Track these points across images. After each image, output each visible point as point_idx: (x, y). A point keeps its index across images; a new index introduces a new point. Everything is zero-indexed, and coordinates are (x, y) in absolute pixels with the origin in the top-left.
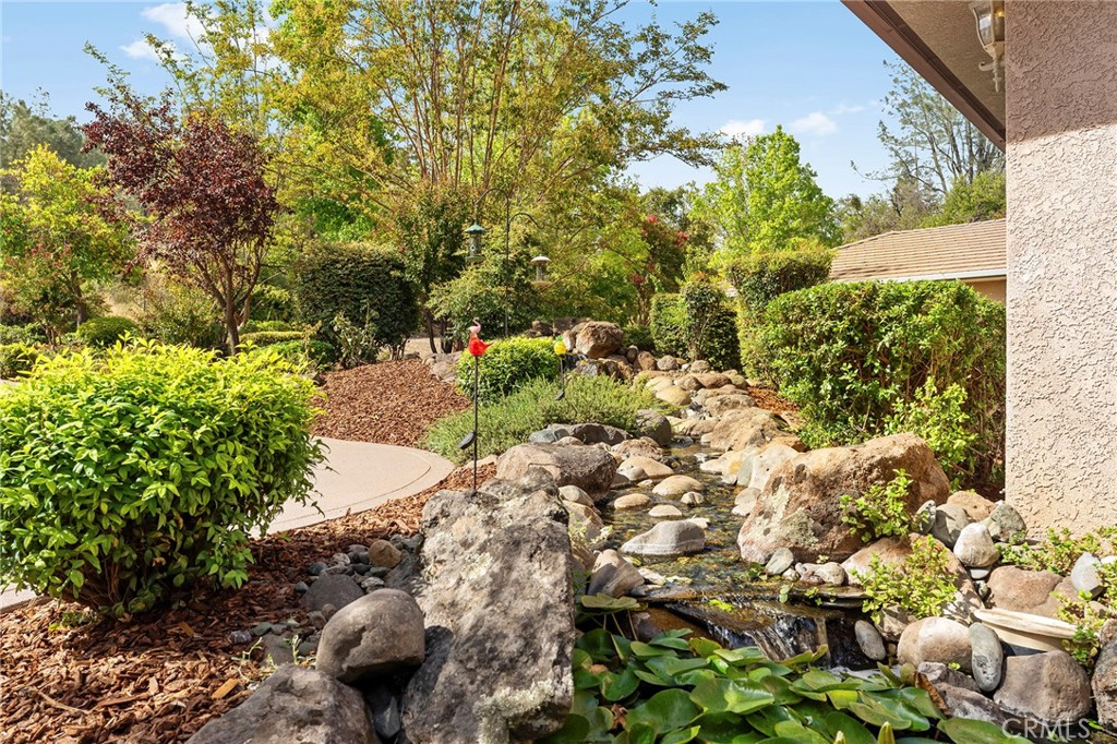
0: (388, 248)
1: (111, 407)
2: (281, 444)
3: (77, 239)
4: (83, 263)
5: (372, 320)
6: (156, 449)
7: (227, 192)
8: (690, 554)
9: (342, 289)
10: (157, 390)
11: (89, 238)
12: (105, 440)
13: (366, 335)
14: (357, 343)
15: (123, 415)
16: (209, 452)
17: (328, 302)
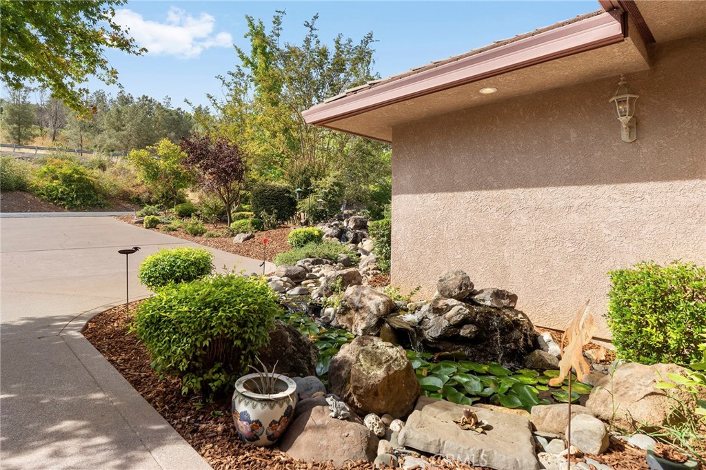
0: (286, 184)
1: (172, 260)
2: (202, 266)
3: (176, 174)
4: (178, 183)
5: (275, 213)
6: (179, 267)
7: (227, 166)
8: (301, 295)
9: (267, 200)
10: (180, 256)
11: (180, 173)
12: (170, 265)
13: (272, 218)
14: (269, 222)
15: (174, 261)
16: (188, 268)
17: (262, 205)
